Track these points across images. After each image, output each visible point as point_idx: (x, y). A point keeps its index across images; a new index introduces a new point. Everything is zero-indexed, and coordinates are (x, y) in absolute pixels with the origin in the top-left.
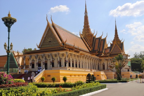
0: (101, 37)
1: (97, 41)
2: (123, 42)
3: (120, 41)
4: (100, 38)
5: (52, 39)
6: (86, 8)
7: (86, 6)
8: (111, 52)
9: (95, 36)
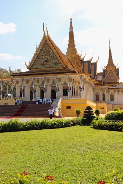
0: (91, 60)
1: (86, 65)
2: (119, 68)
3: (115, 67)
4: (89, 62)
5: (49, 57)
6: (71, 21)
7: (71, 19)
8: (105, 79)
9: (83, 58)
